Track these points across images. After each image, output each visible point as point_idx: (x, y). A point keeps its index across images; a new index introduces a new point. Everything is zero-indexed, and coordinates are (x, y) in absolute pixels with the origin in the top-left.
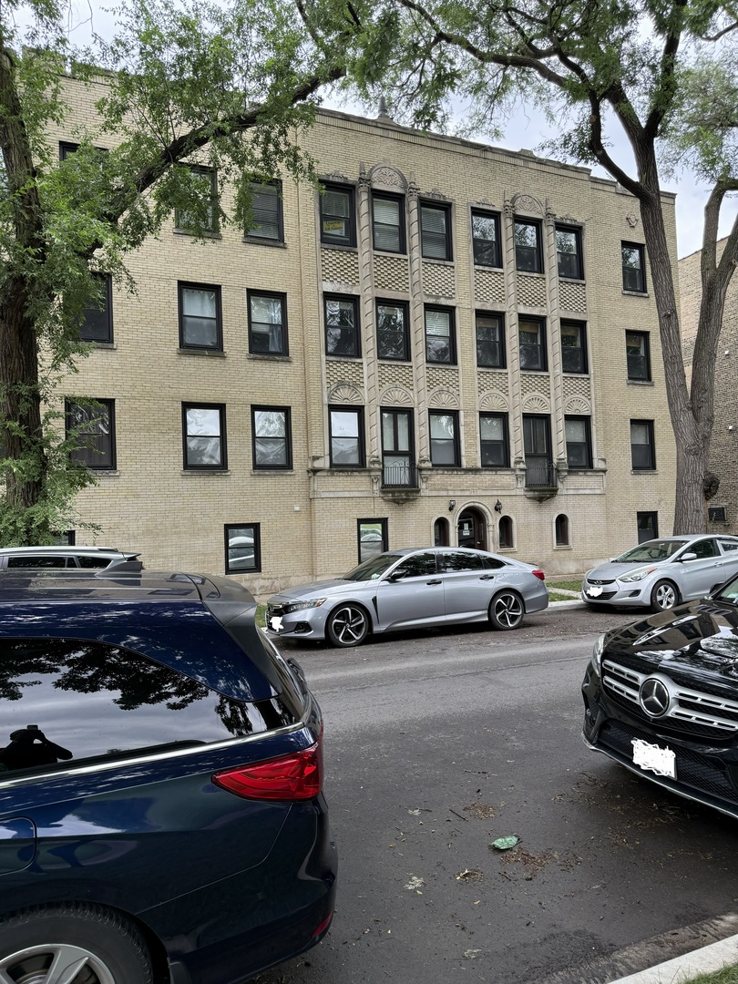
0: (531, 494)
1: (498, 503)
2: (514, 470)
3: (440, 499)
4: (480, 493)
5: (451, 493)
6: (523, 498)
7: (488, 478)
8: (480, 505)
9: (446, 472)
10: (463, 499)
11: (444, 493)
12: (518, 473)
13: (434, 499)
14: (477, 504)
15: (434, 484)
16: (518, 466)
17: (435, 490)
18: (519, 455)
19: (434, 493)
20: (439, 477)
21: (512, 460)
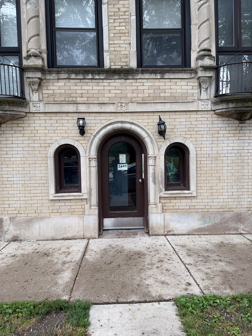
0: (221, 107)
1: (161, 123)
2: (195, 71)
3: (64, 117)
4: (132, 107)
5: (82, 108)
6: (209, 115)
7: (148, 84)
8: (133, 127)
9: (73, 76)
10: (103, 117)
11: (71, 108)
12: (201, 74)
13: (55, 118)
14: (127, 126)
15: (54, 95)
16: (200, 63)
17: (56, 103)
18: (205, 45)
19: (55, 108)
20: (61, 83)
21: (194, 55)
